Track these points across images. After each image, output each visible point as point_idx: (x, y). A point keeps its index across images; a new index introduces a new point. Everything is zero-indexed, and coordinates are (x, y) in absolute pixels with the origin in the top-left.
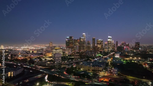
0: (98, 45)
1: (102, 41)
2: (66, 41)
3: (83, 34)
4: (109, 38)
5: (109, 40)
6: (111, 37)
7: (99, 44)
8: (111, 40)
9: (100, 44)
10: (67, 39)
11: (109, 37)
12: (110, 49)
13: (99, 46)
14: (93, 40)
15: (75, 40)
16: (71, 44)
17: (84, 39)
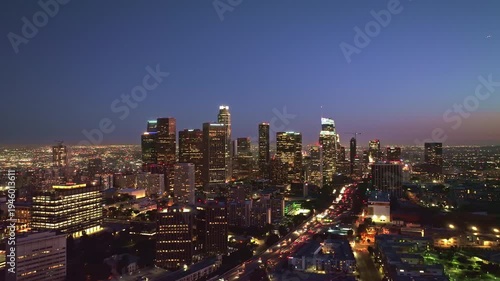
0: (283, 155)
1: (298, 139)
2: (143, 137)
3: (222, 108)
4: (325, 127)
5: (325, 133)
6: (331, 122)
7: (285, 151)
8: (332, 133)
9: (291, 150)
10: (149, 127)
11: (325, 121)
12: (330, 172)
13: (287, 158)
14: (260, 135)
15: (184, 134)
16: (163, 151)
17: (225, 128)
